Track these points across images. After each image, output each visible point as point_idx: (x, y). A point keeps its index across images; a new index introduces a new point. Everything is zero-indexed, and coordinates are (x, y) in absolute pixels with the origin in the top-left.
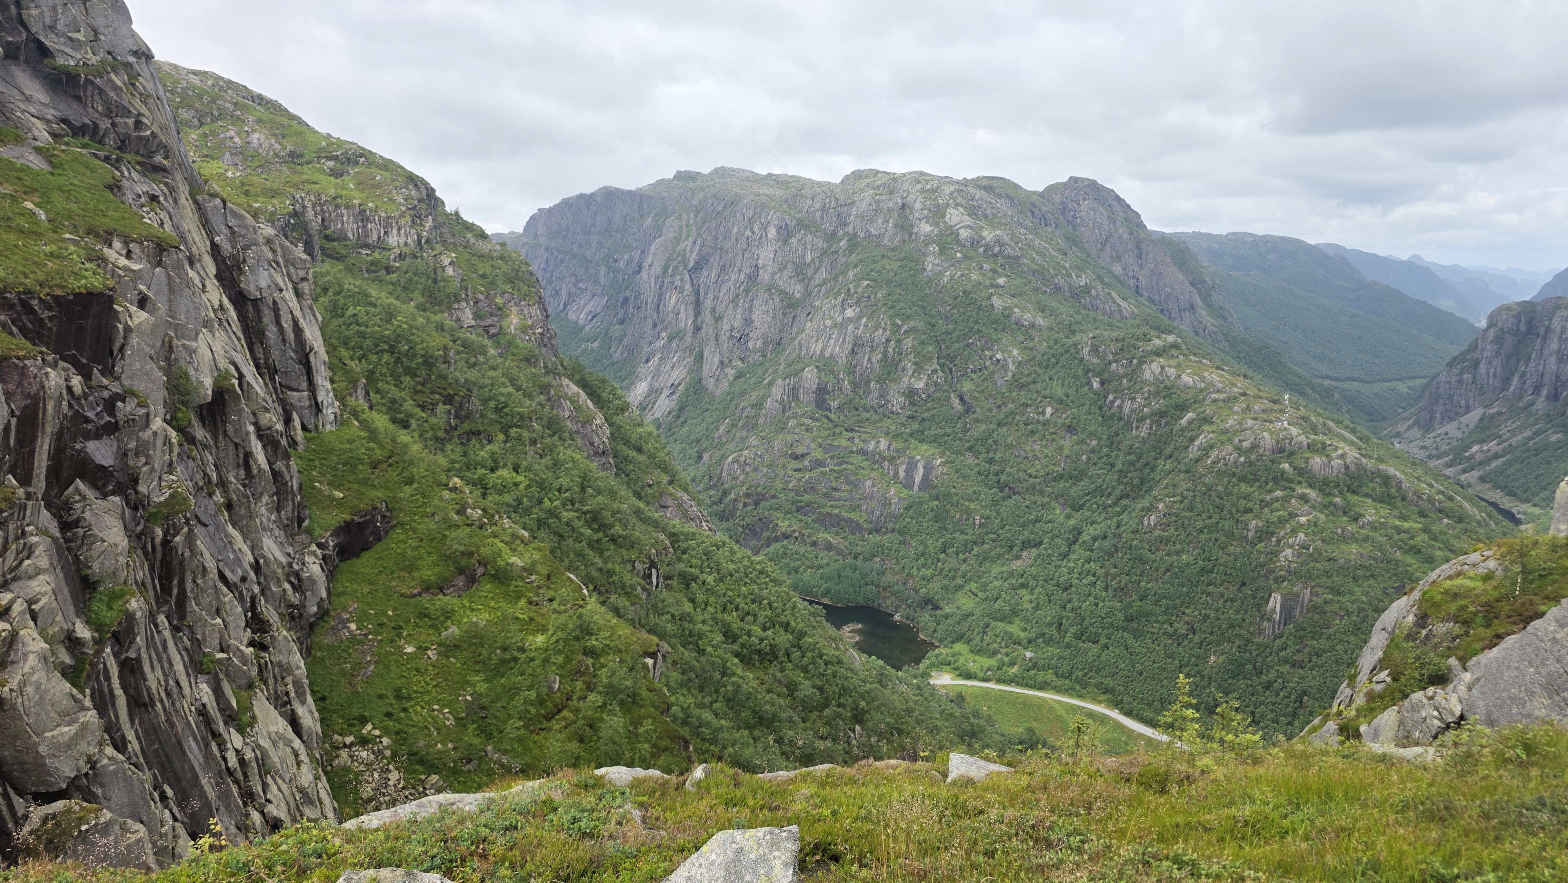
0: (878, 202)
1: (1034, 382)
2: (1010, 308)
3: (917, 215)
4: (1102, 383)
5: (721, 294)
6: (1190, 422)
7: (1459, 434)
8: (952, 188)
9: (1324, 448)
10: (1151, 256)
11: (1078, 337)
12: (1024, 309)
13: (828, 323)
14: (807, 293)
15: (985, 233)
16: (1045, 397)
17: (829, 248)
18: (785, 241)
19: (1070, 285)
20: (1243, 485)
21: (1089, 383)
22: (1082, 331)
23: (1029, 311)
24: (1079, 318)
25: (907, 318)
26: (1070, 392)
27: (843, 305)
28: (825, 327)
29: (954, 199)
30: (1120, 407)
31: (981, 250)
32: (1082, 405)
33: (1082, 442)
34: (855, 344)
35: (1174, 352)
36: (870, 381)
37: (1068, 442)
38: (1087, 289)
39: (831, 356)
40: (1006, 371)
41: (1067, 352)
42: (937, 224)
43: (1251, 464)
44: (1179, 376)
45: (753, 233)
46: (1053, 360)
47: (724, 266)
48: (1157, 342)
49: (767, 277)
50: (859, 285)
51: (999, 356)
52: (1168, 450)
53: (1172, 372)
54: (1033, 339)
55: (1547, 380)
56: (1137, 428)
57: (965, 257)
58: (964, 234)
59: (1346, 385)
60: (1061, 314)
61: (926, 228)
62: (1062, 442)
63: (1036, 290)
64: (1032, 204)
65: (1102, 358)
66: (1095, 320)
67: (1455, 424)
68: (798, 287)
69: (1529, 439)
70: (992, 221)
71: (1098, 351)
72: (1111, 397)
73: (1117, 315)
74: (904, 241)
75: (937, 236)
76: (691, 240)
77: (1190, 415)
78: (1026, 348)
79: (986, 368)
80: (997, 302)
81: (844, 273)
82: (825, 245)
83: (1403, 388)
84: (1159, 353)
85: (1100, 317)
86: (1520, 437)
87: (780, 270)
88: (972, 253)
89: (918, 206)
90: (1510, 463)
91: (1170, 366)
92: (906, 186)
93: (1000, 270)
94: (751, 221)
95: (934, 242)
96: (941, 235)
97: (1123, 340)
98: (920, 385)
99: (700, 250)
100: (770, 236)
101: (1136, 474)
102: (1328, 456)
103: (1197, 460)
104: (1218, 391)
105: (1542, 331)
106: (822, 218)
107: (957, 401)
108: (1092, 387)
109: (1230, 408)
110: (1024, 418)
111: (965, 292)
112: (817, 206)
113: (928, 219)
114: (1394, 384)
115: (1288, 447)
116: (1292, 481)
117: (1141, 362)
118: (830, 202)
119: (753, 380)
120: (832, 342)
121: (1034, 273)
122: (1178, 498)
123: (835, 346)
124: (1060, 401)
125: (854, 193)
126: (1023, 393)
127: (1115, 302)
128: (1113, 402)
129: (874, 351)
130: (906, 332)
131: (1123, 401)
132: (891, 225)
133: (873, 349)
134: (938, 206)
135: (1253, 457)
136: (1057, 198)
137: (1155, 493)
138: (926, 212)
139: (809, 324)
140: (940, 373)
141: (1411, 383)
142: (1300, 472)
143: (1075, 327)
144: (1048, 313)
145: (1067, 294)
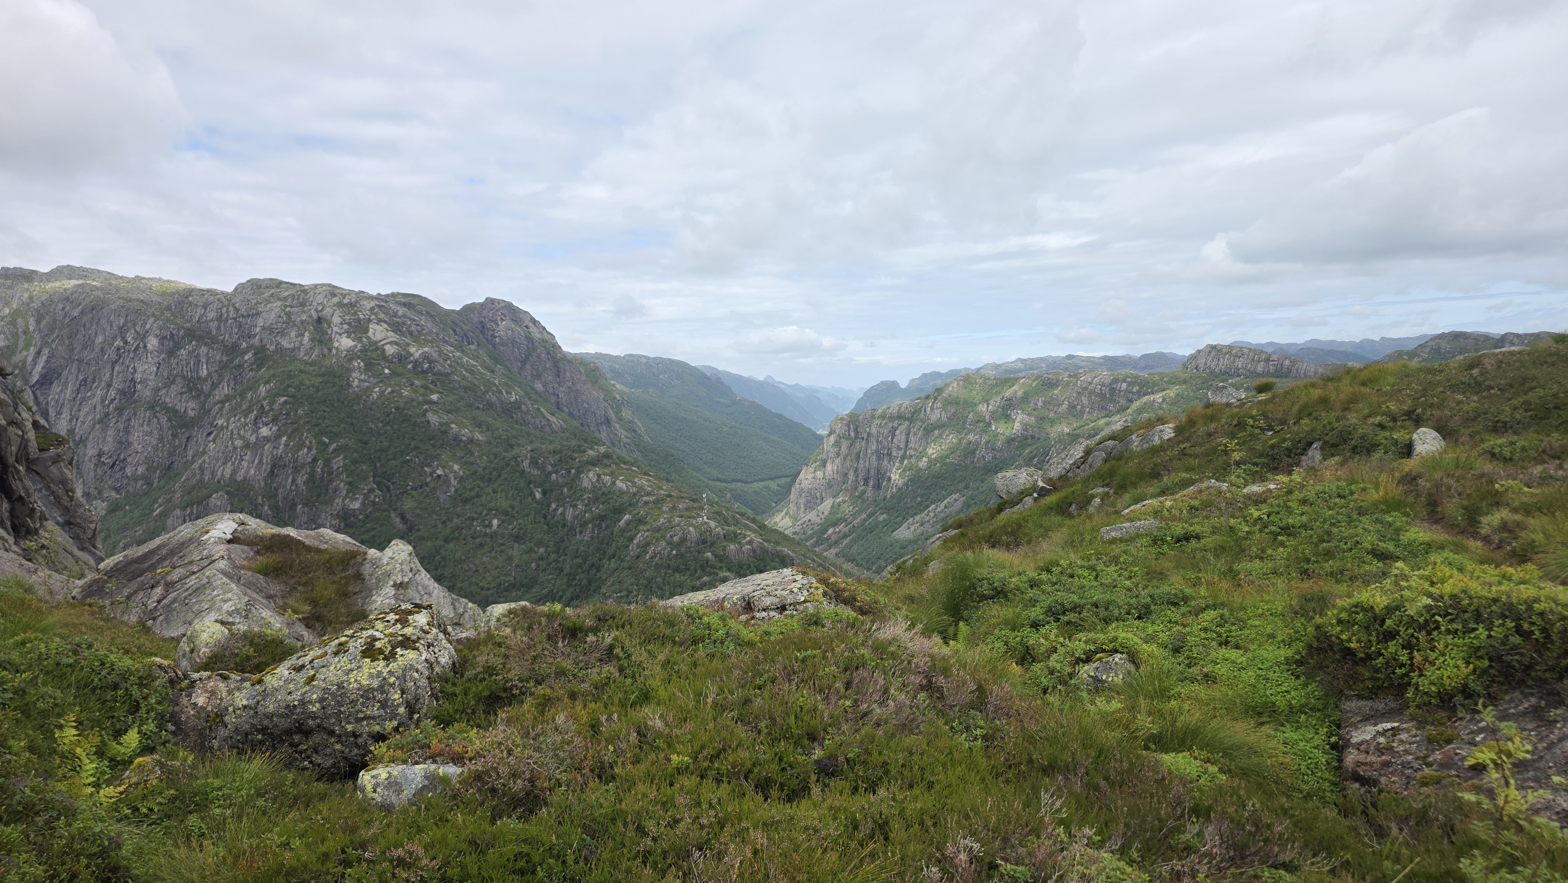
0: (289, 315)
1: (478, 496)
2: (447, 424)
3: (335, 329)
4: (544, 493)
5: (82, 413)
6: (628, 523)
7: (818, 520)
8: (372, 304)
9: (736, 537)
10: (568, 374)
11: (517, 450)
12: (461, 425)
13: (239, 443)
14: (204, 411)
15: (412, 350)
16: (491, 510)
17: (231, 361)
18: (171, 353)
19: (502, 401)
20: (677, 575)
21: (532, 494)
22: (519, 445)
23: (466, 427)
24: (514, 433)
25: (333, 436)
26: (515, 503)
27: (255, 423)
28: (235, 448)
29: (376, 314)
30: (563, 514)
31: (410, 366)
32: (527, 515)
33: (530, 551)
34: (274, 466)
35: (606, 461)
36: (294, 505)
37: (516, 551)
38: (517, 405)
39: (245, 479)
40: (448, 486)
41: (508, 465)
42: (359, 340)
43: (682, 556)
44: (614, 483)
45: (126, 342)
46: (494, 473)
47: (85, 380)
48: (591, 452)
49: (147, 393)
50: (275, 402)
51: (439, 472)
52: (611, 551)
53: (607, 479)
54: (472, 454)
55: (872, 473)
56: (581, 532)
57: (394, 373)
58: (390, 350)
59: (733, 486)
60: (498, 429)
61: (346, 343)
62: (510, 552)
63: (470, 406)
64: (453, 322)
65: (542, 469)
66: (528, 434)
67: (815, 512)
68: (192, 404)
69: (866, 520)
70: (417, 337)
71: (537, 463)
72: (553, 506)
73: (547, 429)
74: (324, 356)
75: (360, 351)
76: (32, 350)
77: (627, 517)
78: (466, 463)
79: (427, 484)
80: (433, 418)
81: (253, 387)
82: (225, 358)
83: (773, 485)
84: (594, 462)
85: (533, 431)
86: (859, 520)
87: (167, 386)
88: (400, 370)
89: (336, 320)
90: (854, 541)
91: (605, 474)
92: (320, 299)
93: (431, 386)
94: (122, 330)
95: (359, 357)
96: (364, 350)
97: (561, 451)
98: (356, 505)
99: (48, 361)
100: (149, 347)
101: (583, 576)
102: (740, 543)
103: (638, 557)
104: (648, 494)
105: (865, 436)
106: (219, 328)
107: (398, 520)
108: (534, 498)
109: (660, 509)
110: (472, 531)
111: (397, 409)
112: (211, 315)
113: (348, 333)
114: (767, 483)
115: (709, 539)
116: (715, 567)
117: (579, 472)
118: (228, 312)
119: (136, 513)
120: (245, 464)
121: (466, 389)
122: (624, 593)
123: (249, 468)
124: (506, 513)
125: (258, 303)
126: (467, 507)
127: (544, 417)
128: (555, 510)
129: (299, 472)
130: (335, 450)
131: (565, 509)
132: (306, 338)
133: (297, 470)
134: (359, 320)
135: (683, 550)
136: (475, 318)
137: (604, 590)
138: (346, 327)
139: (212, 446)
140: (378, 492)
141: (779, 481)
142: (720, 558)
143: (513, 441)
144: (484, 428)
145: (499, 410)
